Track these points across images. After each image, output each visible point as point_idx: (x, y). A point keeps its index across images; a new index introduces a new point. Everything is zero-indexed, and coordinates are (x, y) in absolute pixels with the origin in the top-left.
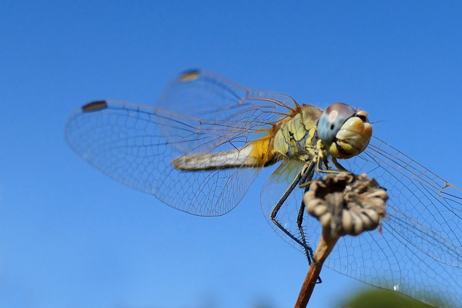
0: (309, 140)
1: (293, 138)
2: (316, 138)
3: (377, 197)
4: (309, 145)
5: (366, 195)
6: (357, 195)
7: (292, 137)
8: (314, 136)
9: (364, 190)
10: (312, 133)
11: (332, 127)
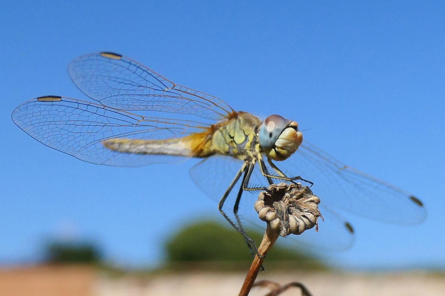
0: (248, 144)
1: (234, 141)
2: (255, 143)
3: (312, 201)
4: (248, 147)
5: (303, 200)
6: (296, 200)
7: (232, 140)
8: (253, 141)
9: (301, 196)
10: (251, 138)
11: (271, 135)
